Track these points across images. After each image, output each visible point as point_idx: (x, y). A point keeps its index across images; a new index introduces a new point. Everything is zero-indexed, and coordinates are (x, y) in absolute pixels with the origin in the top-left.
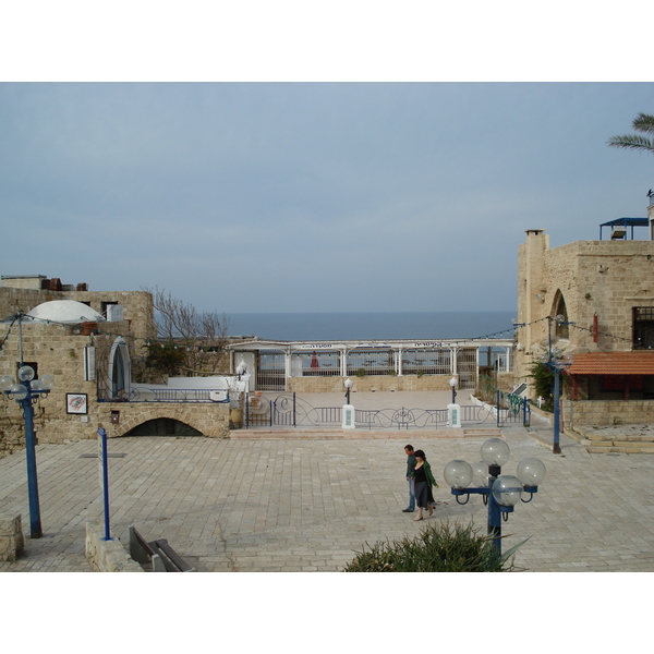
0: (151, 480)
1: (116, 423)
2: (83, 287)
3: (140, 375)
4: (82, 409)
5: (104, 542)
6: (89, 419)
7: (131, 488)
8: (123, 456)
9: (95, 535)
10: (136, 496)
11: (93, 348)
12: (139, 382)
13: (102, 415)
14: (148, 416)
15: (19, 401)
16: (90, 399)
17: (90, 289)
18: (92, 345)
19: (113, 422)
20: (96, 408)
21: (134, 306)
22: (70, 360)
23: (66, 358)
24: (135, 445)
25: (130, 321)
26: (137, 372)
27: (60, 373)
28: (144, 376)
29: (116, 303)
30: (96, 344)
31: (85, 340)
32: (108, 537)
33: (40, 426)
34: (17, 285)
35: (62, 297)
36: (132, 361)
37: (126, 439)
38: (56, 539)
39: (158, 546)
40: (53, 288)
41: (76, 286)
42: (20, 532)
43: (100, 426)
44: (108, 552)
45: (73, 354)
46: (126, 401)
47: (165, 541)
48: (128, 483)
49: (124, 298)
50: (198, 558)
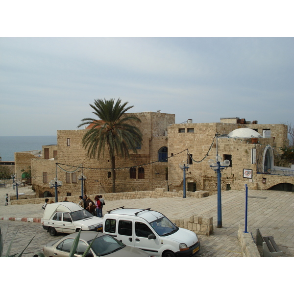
0: (275, 210)
1: (265, 183)
2: (255, 122)
3: (278, 163)
4: (250, 176)
5: (244, 233)
6: (253, 181)
7: (265, 212)
8: (265, 198)
9: (241, 230)
10: (267, 216)
11: (255, 150)
12: (278, 166)
13: (258, 180)
14: (280, 182)
15: (215, 170)
16: (254, 172)
17: (258, 123)
18: (255, 148)
19: (263, 183)
20: (256, 176)
21: (277, 131)
22: (245, 154)
23: (244, 153)
24: (272, 194)
25: (274, 138)
26: (277, 161)
27: (241, 160)
28: (280, 163)
29: (269, 129)
30: (257, 148)
31: (252, 145)
32: (246, 231)
33: (232, 182)
34: (227, 122)
35: (245, 127)
36: (275, 156)
37: (269, 191)
38: (227, 230)
39: (269, 239)
40: (242, 123)
41: (252, 122)
42: (212, 224)
43: (257, 184)
44: (245, 237)
45: (246, 152)
46: (270, 174)
47: (273, 238)
48: (264, 210)
49: (273, 127)
50: (287, 247)
